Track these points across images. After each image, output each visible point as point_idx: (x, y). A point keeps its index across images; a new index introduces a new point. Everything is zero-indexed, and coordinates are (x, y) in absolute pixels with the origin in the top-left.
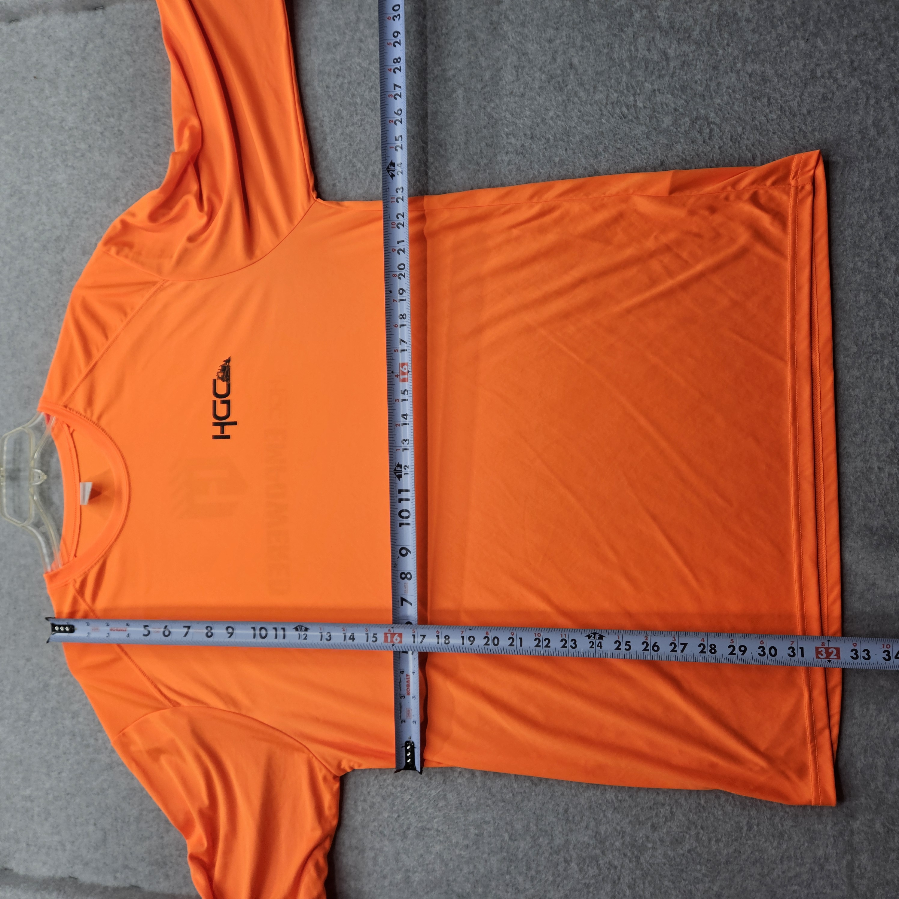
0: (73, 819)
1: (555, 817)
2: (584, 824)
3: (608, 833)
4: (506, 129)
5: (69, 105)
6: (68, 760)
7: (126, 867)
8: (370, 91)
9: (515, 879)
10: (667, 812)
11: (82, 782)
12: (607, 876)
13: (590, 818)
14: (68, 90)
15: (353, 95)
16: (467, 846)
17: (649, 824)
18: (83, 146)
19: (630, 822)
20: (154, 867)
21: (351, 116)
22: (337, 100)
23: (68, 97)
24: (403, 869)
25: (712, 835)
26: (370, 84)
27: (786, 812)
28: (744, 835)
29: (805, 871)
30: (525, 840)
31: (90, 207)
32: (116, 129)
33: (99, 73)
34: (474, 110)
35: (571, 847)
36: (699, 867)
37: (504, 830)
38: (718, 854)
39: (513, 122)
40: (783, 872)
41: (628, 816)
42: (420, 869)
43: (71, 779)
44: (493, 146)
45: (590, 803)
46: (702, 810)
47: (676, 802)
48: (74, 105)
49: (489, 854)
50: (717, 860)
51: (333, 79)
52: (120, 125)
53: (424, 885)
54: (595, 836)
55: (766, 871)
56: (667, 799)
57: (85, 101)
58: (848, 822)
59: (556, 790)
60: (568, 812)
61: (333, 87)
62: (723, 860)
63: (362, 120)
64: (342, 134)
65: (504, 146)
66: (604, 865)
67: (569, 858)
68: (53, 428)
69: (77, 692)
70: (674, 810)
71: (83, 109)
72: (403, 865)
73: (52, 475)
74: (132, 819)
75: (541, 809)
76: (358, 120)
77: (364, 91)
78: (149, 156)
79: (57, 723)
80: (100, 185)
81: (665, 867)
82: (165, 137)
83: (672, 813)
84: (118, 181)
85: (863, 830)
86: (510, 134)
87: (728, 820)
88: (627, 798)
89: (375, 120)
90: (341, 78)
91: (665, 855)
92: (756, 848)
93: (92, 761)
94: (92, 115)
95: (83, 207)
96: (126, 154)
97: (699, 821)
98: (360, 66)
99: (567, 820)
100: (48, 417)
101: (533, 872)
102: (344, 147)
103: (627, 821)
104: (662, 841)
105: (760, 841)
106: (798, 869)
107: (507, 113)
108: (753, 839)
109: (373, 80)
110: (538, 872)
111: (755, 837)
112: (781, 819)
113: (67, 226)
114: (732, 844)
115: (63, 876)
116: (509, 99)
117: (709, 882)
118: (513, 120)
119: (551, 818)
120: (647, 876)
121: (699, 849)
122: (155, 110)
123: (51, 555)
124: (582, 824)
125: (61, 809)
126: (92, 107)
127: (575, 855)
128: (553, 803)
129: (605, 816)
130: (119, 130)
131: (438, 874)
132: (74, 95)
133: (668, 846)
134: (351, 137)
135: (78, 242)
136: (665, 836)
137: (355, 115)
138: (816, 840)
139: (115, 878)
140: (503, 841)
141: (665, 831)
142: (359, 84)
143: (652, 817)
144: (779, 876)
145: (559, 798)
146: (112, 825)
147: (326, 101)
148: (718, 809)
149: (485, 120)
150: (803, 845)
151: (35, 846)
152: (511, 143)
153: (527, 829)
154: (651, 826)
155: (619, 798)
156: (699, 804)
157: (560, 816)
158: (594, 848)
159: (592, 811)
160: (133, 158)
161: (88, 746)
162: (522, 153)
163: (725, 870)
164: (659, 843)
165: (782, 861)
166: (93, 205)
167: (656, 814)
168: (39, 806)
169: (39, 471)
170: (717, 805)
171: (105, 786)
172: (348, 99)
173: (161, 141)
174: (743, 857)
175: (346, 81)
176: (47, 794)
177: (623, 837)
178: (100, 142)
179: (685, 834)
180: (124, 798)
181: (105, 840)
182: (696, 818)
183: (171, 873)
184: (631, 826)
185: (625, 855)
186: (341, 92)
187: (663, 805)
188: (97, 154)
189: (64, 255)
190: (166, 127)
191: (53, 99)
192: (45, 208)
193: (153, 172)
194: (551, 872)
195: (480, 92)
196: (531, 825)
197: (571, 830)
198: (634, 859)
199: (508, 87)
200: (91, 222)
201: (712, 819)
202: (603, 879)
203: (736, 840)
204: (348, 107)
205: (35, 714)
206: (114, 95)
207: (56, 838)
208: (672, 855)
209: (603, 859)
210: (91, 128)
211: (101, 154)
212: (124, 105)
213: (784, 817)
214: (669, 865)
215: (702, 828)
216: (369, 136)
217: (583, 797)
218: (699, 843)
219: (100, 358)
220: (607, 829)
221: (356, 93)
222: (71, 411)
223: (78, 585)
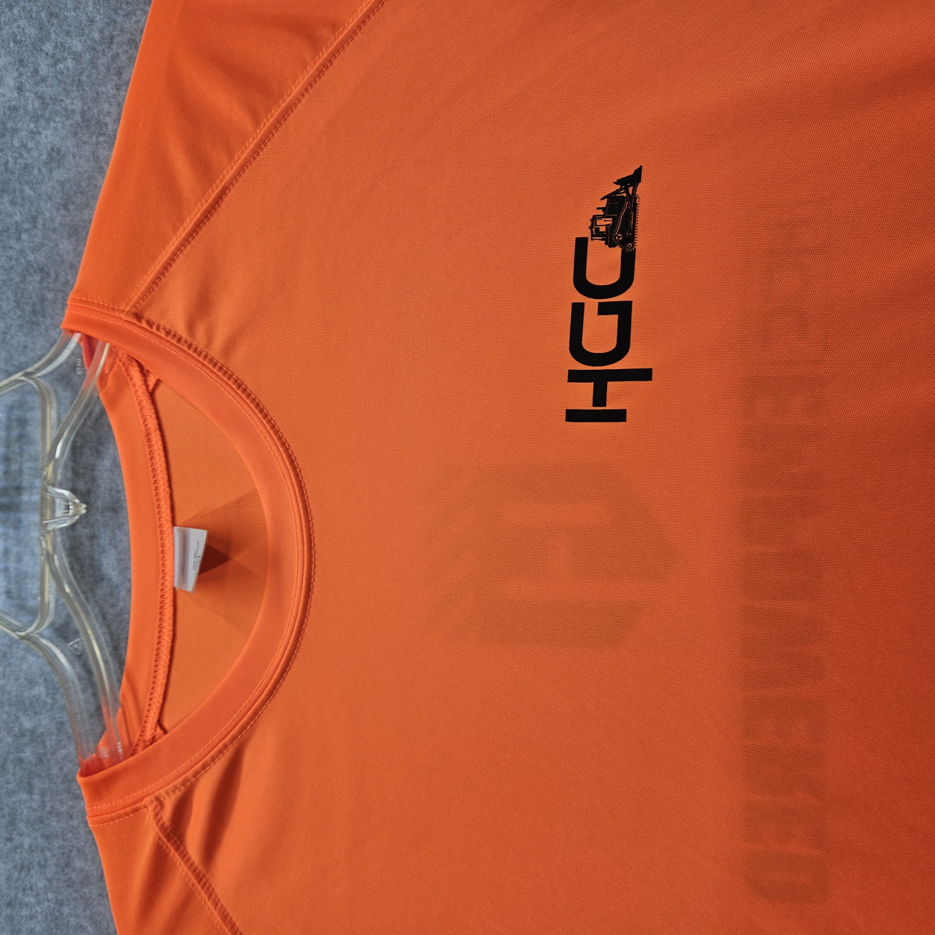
100: (91, 345)
169: (67, 493)
219: (233, 180)
222: (154, 330)
223: (167, 814)
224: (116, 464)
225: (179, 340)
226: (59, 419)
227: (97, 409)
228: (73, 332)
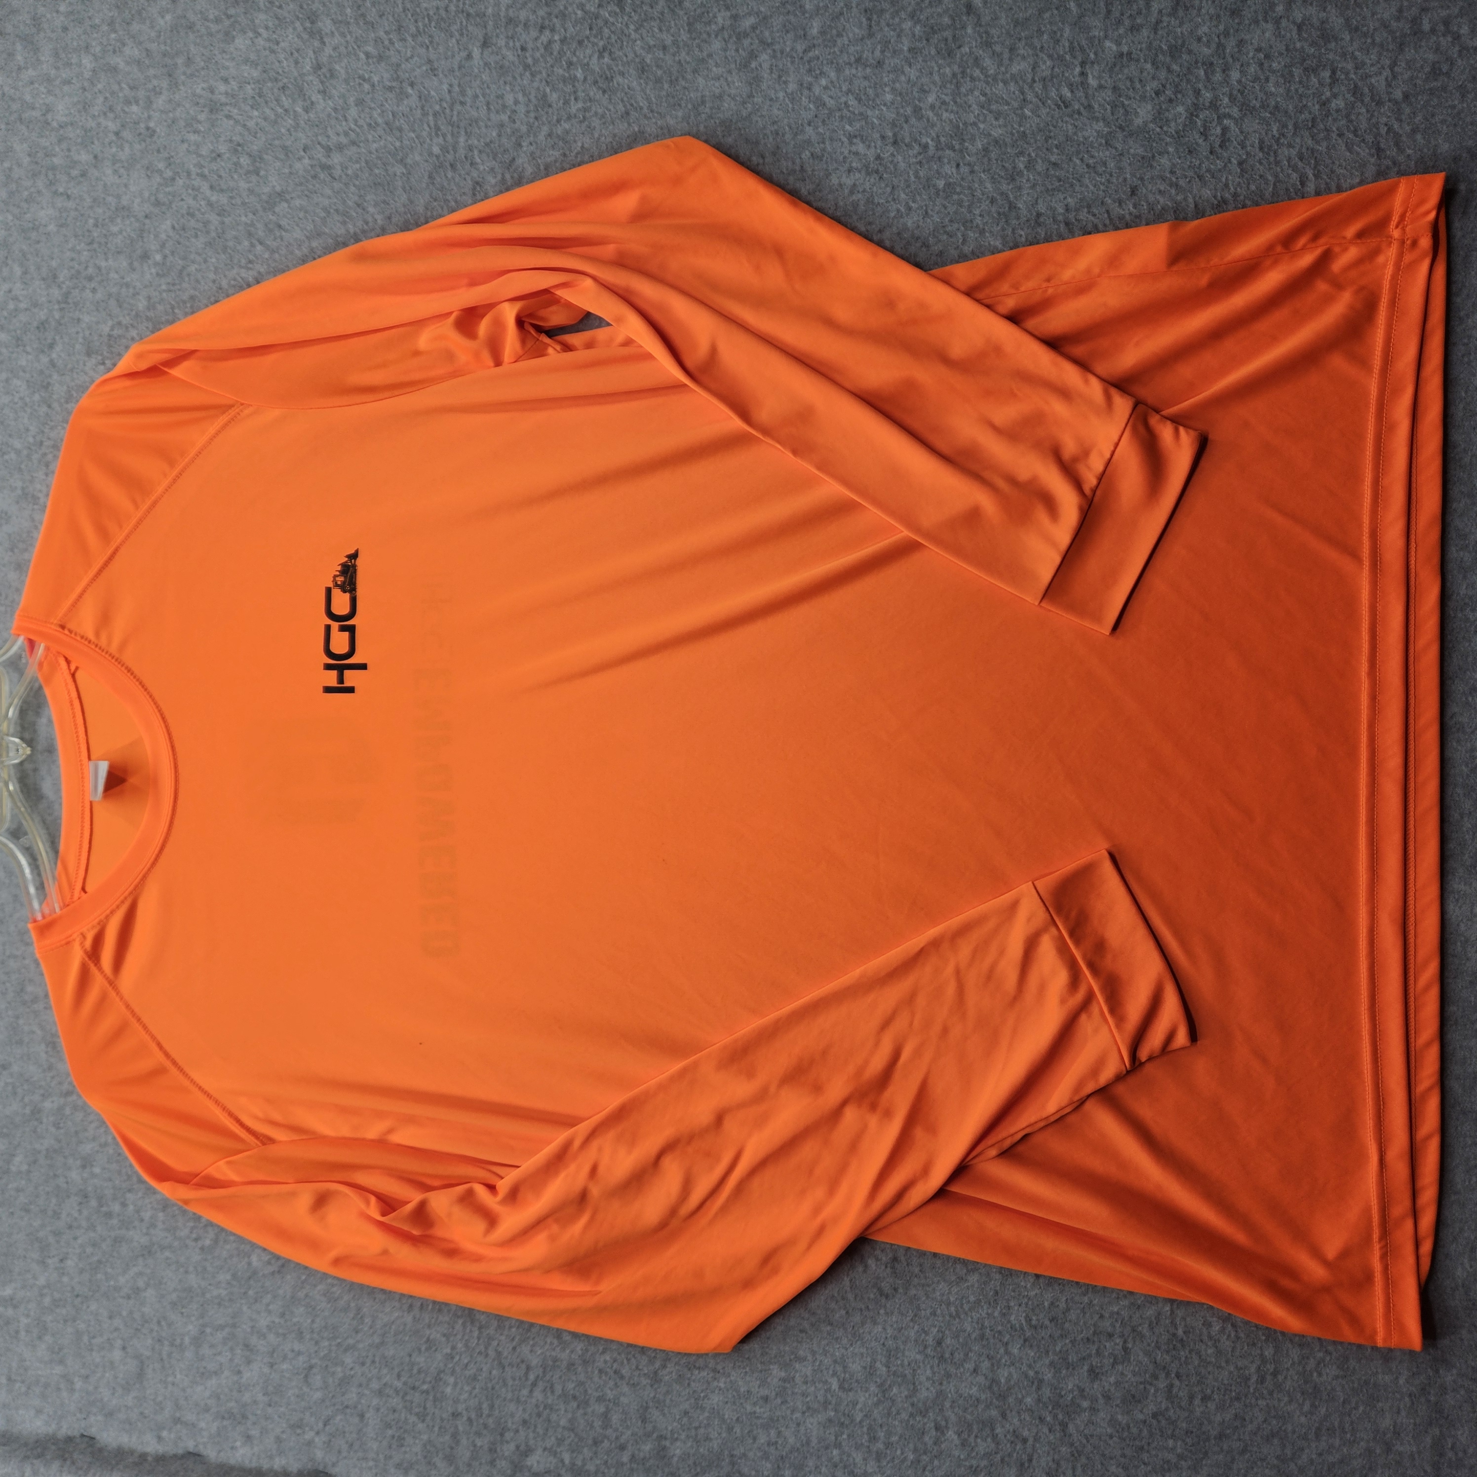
0: (85, 1339)
1: (920, 1352)
2: (969, 1366)
3: (1012, 1383)
4: (848, 127)
5: (57, 82)
6: (75, 1238)
7: (177, 1421)
8: (601, 56)
9: (849, 1455)
10: (1117, 1347)
11: (99, 1276)
12: (1010, 1455)
13: (980, 1355)
14: (56, 55)
15: (570, 64)
16: (766, 1399)
17: (1086, 1368)
18: (84, 157)
19: (1052, 1364)
20: (225, 1423)
21: (566, 102)
22: (540, 72)
23: (57, 68)
24: (655, 1435)
25: (1196, 1389)
26: (601, 43)
27: (1327, 1352)
28: (1252, 1390)
29: (1359, 1453)
30: (867, 1390)
31: (99, 268)
32: (142, 125)
33: (111, 23)
34: (789, 91)
35: (947, 1404)
36: (1171, 1443)
37: (831, 1372)
38: (1206, 1422)
39: (861, 114)
40: (1320, 1455)
41: (1047, 1352)
42: (683, 1437)
43: (81, 1271)
44: (825, 159)
45: (981, 1329)
46: (1179, 1345)
47: (1134, 1330)
48: (68, 82)
49: (804, 1413)
50: (1204, 1433)
51: (534, 33)
52: (149, 117)
53: (691, 1462)
54: (990, 1387)
55: (1288, 1452)
56: (1118, 1325)
57: (87, 74)
58: (1437, 1371)
59: (923, 1306)
60: (943, 1344)
61: (533, 49)
62: (1214, 1433)
63: (585, 110)
64: (550, 135)
65: (845, 158)
66: (1005, 1436)
67: (943, 1423)
68: (41, 665)
69: (91, 1122)
70: (1130, 1346)
71: (84, 89)
72: (654, 1427)
73: (39, 748)
74: (187, 1340)
75: (895, 1338)
76: (579, 110)
77: (590, 57)
78: (203, 176)
79: (55, 1176)
80: (115, 229)
81: (1111, 1442)
82: (231, 141)
83: (1125, 1349)
84: (147, 221)
85: (1462, 1386)
86: (856, 137)
87: (1223, 1364)
88: (1047, 1322)
89: (610, 110)
90: (547, 32)
91: (1112, 1422)
92: (1273, 1413)
93: (117, 1241)
94: (101, 100)
95: (87, 267)
96: (160, 172)
97: (1173, 1365)
98: (583, 10)
99: (942, 1358)
100: (32, 644)
101: (880, 1445)
102: (553, 159)
103: (1047, 1362)
104: (1107, 1397)
105: (1279, 1400)
106: (1345, 1450)
107: (851, 97)
108: (1268, 1397)
109: (607, 36)
110: (888, 1445)
111: (1271, 1393)
112: (1319, 1363)
113: (59, 302)
114: (1230, 1406)
115: (69, 1433)
116: (854, 71)
117: (1189, 1468)
118: (862, 110)
119: (912, 1354)
120: (1080, 1456)
121: (1171, 1413)
122: (212, 92)
123: (41, 887)
124: (967, 1366)
125: (65, 1321)
126: (100, 86)
127: (953, 1418)
128: (916, 1327)
129: (1007, 1352)
130: (148, 128)
131: (715, 1445)
132: (69, 64)
133: (1117, 1406)
134: (566, 142)
135: (77, 333)
136: (1112, 1389)
137: (573, 102)
138: (1378, 1401)
139: (160, 1438)
140: (828, 1390)
141: (1112, 1380)
142: (580, 43)
143: (1090, 1356)
144: (1312, 1461)
145: (928, 1319)
146: (153, 1349)
147: (521, 75)
148: (1207, 1345)
149: (810, 109)
150: (1356, 1408)
151: (23, 1382)
152: (856, 154)
153: (870, 1371)
154: (1088, 1371)
155: (1034, 1322)
156: (1174, 1335)
157: (929, 1351)
158: (988, 1407)
159: (984, 1342)
160: (173, 179)
161: (109, 1215)
162: (877, 172)
163: (1216, 1449)
164: (1101, 1401)
165: (1318, 1436)
166: (103, 264)
167: (1097, 1350)
168: (28, 1316)
169: (17, 740)
170: (1205, 1338)
171: (141, 1283)
172: (561, 71)
173: (223, 148)
174: (1250, 1427)
175: (556, 37)
176: (42, 1295)
177: (1039, 1388)
178: (114, 150)
179: (1148, 1387)
180: (174, 1304)
181: (141, 1375)
182: (1168, 1358)
183: (255, 1432)
184: (1053, 1370)
185: (1041, 1420)
186: (548, 59)
187: (1110, 1336)
188: (109, 172)
189: (54, 356)
190: (231, 122)
191: (31, 72)
192: (18, 270)
193: (210, 204)
194: (911, 1446)
195: (802, 58)
196: (878, 1365)
197: (948, 1376)
198: (1058, 1428)
199: (852, 49)
200: (99, 296)
201: (1196, 1363)
202: (1002, 1460)
203: (1238, 1399)
204: (561, 85)
205: (18, 1159)
206: (139, 62)
207: (58, 1370)
208: (1124, 1422)
209: (1003, 1427)
210: (99, 124)
211: (115, 171)
212: (155, 82)
213: (1324, 1361)
214: (1120, 1438)
215: (1178, 1376)
216: (599, 139)
217: (970, 1319)
218: (1172, 1402)
219: (124, 542)
220: (1010, 1374)
221: (575, 59)
222: (73, 635)
223: (88, 943)
224: (50, 721)
225: (90, 642)
226: (11, 693)
227: (37, 685)
228: (19, 635)
